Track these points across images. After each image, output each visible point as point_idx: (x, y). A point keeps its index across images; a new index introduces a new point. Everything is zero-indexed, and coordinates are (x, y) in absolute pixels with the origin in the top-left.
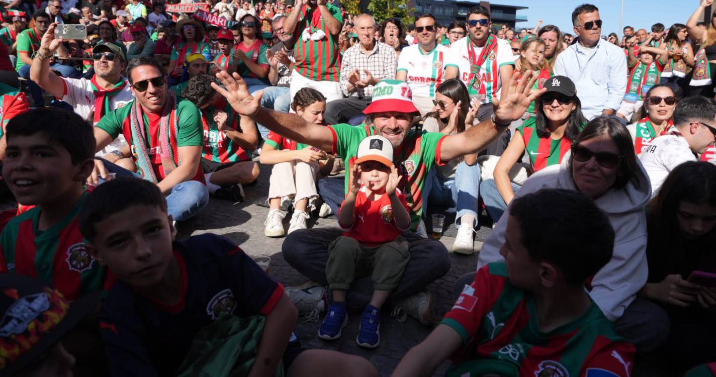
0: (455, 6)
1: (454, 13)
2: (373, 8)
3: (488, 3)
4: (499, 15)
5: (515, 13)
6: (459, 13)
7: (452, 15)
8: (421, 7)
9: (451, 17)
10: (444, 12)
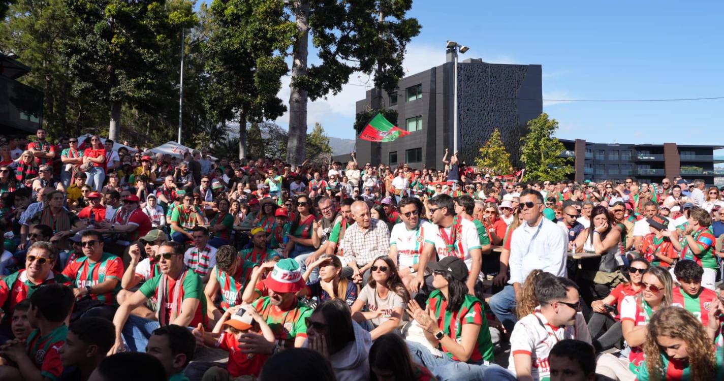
0: (634, 150)
1: (632, 157)
2: (525, 160)
3: (675, 144)
4: (692, 157)
5: (712, 154)
6: (639, 157)
7: (631, 159)
8: (592, 154)
9: (629, 162)
10: (620, 157)
